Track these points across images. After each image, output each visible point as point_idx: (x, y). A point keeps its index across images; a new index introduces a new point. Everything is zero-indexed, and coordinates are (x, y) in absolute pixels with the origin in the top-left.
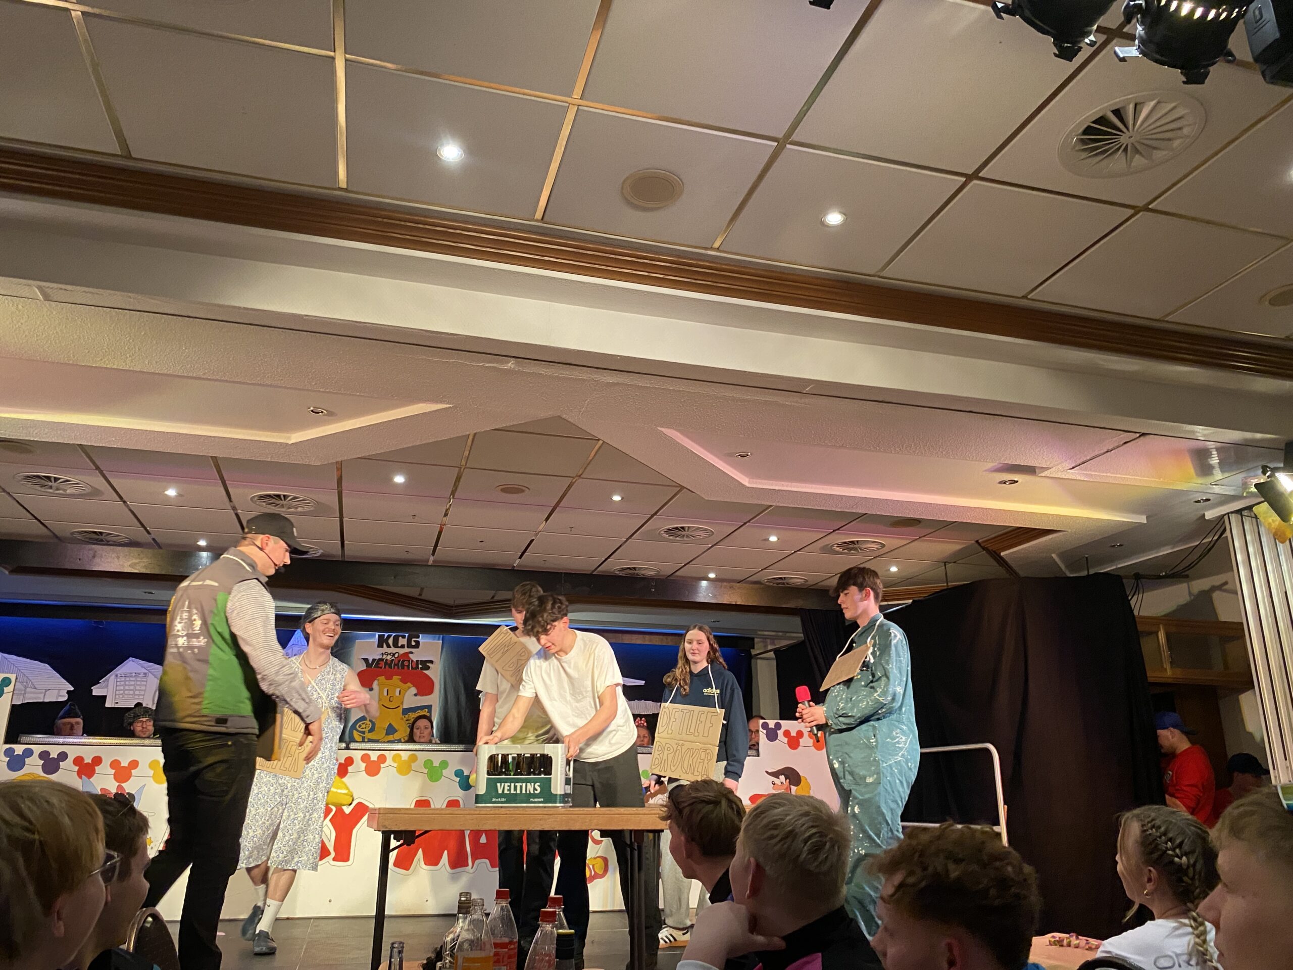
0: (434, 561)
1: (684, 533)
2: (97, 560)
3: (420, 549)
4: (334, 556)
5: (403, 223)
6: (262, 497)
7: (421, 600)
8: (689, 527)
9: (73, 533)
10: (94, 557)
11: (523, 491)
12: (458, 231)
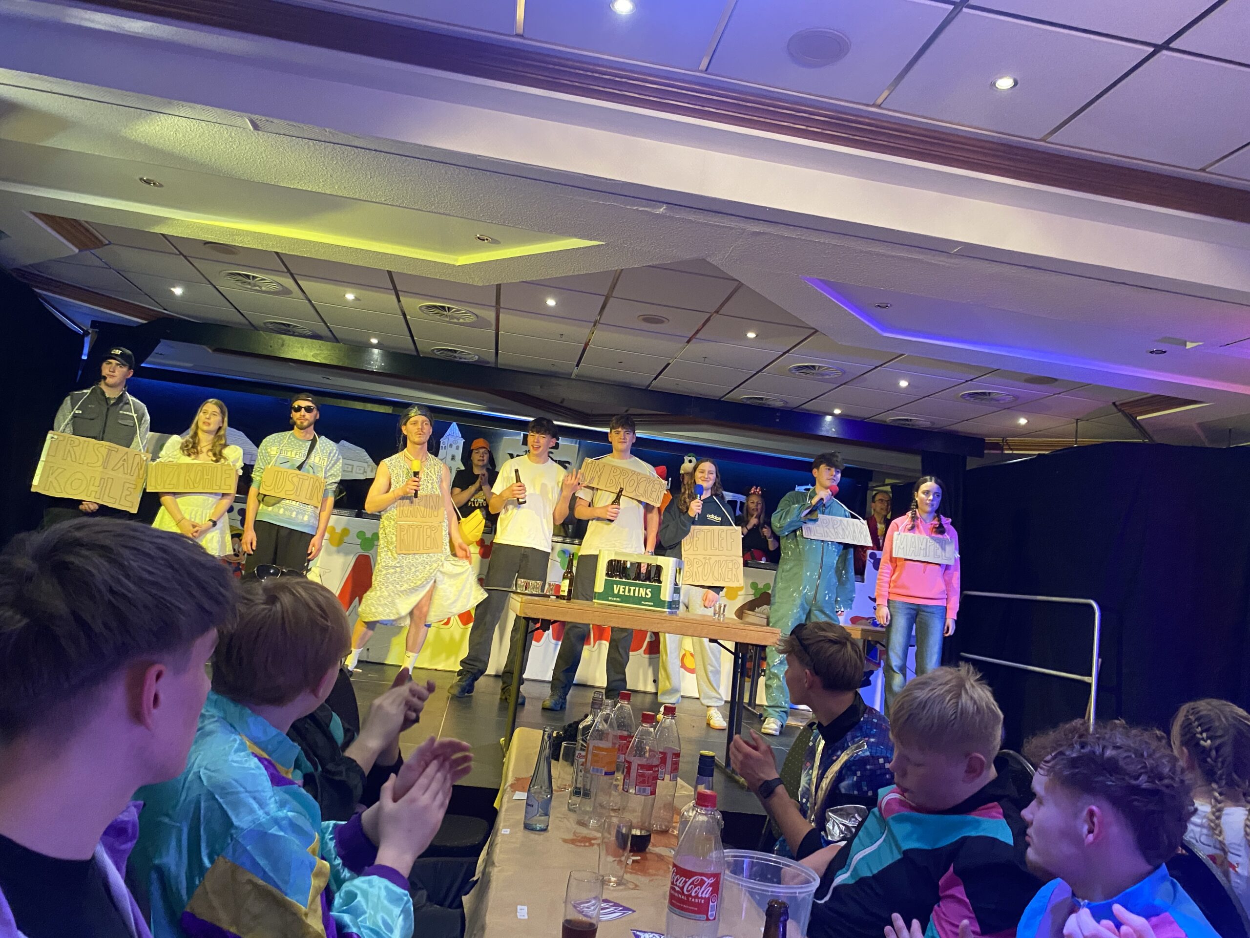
0: (577, 376)
1: (814, 371)
2: (285, 348)
3: (566, 364)
4: (488, 363)
5: (572, 70)
6: (428, 307)
7: (561, 407)
8: (819, 367)
9: (265, 323)
10: (283, 345)
11: (662, 322)
12: (624, 80)
